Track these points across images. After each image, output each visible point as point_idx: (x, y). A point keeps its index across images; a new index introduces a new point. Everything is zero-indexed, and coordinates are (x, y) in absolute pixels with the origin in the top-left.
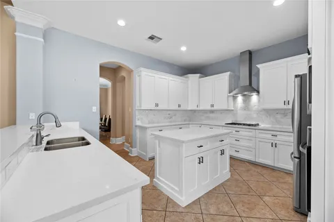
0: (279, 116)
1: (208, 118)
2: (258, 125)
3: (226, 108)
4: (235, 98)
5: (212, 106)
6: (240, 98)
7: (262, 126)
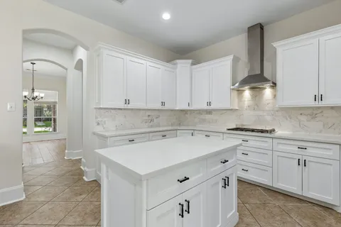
0: (303, 118)
1: (203, 121)
2: (274, 130)
3: (227, 106)
4: (240, 92)
5: (209, 104)
6: (247, 93)
7: (279, 132)
